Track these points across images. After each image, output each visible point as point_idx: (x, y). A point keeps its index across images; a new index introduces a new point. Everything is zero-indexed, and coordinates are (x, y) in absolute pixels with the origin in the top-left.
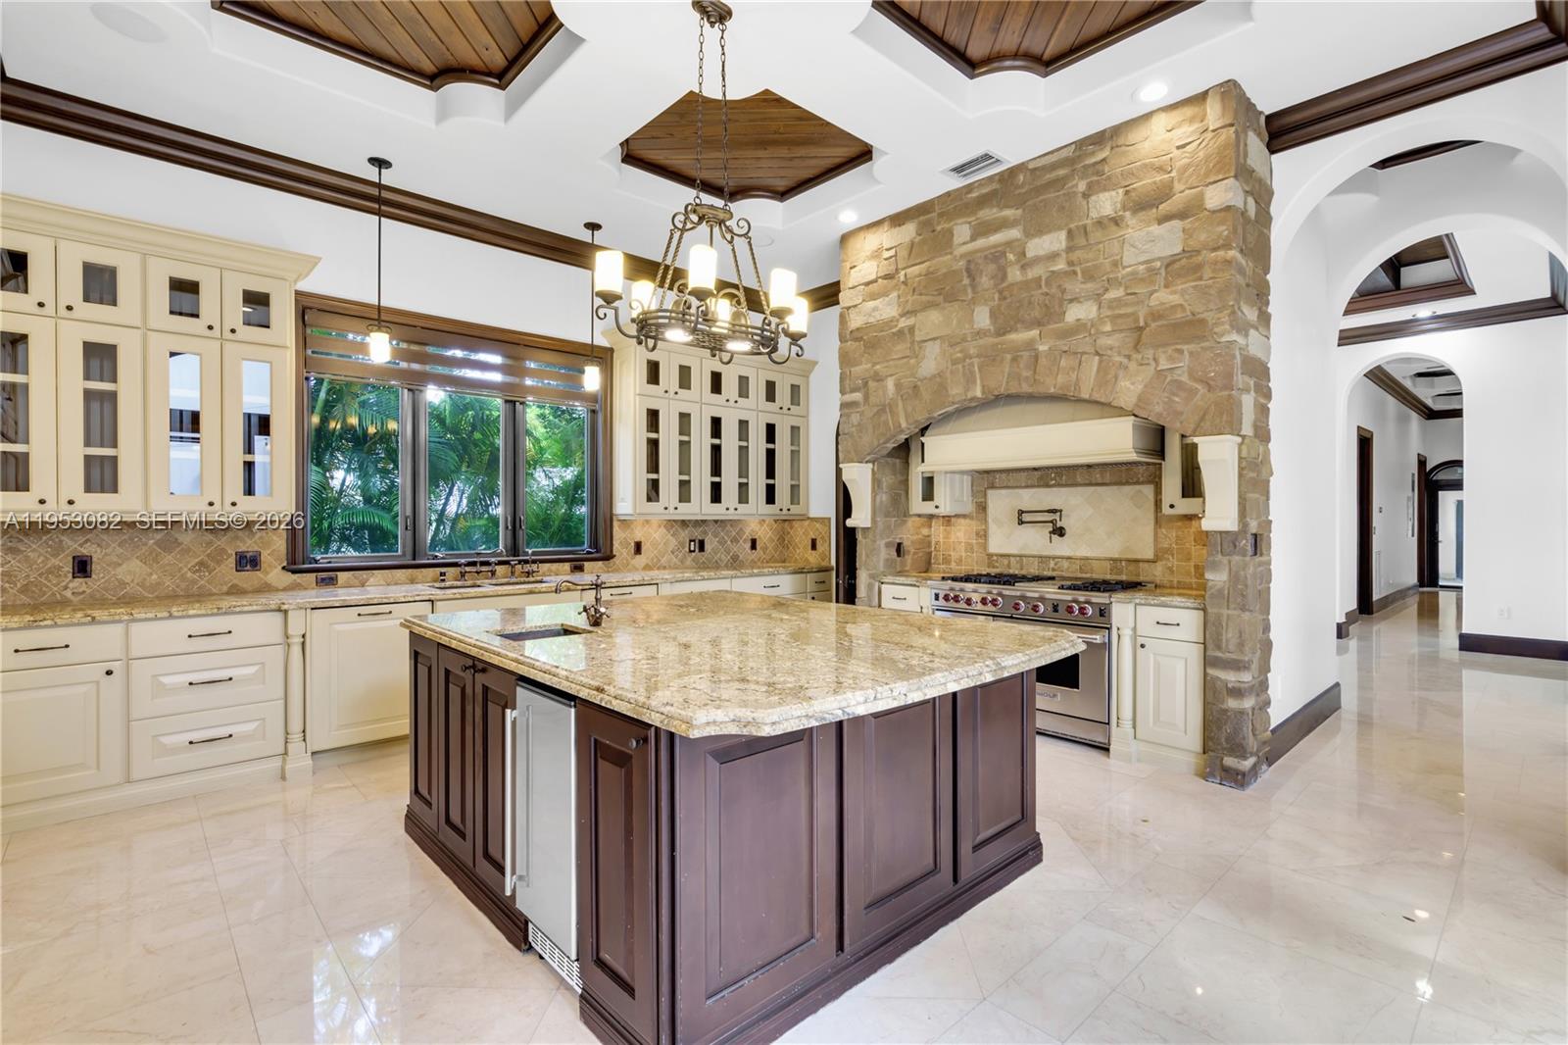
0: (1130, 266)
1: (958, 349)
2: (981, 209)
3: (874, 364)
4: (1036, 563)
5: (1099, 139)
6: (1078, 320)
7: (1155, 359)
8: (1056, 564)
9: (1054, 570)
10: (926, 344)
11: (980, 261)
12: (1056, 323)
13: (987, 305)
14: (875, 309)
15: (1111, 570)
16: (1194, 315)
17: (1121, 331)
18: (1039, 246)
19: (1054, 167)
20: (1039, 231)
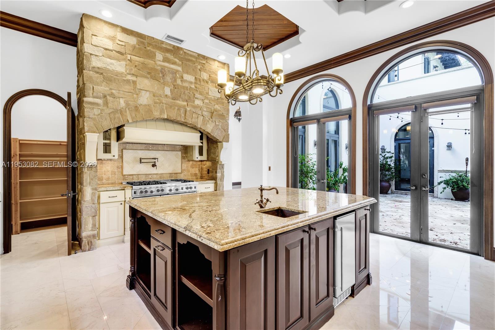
0: (210, 96)
1: (157, 98)
2: (167, 53)
3: (111, 89)
4: (144, 177)
5: (204, 57)
6: (198, 104)
7: (215, 121)
8: (151, 177)
9: (151, 178)
10: (142, 91)
11: (166, 71)
12: (191, 103)
13: (169, 87)
14: (112, 64)
15: (170, 177)
16: (223, 113)
17: (208, 112)
18: (187, 77)
19: (191, 56)
20: (187, 72)
